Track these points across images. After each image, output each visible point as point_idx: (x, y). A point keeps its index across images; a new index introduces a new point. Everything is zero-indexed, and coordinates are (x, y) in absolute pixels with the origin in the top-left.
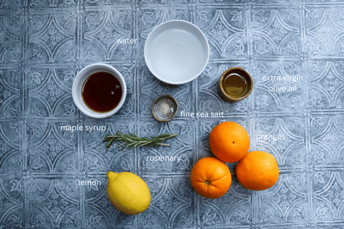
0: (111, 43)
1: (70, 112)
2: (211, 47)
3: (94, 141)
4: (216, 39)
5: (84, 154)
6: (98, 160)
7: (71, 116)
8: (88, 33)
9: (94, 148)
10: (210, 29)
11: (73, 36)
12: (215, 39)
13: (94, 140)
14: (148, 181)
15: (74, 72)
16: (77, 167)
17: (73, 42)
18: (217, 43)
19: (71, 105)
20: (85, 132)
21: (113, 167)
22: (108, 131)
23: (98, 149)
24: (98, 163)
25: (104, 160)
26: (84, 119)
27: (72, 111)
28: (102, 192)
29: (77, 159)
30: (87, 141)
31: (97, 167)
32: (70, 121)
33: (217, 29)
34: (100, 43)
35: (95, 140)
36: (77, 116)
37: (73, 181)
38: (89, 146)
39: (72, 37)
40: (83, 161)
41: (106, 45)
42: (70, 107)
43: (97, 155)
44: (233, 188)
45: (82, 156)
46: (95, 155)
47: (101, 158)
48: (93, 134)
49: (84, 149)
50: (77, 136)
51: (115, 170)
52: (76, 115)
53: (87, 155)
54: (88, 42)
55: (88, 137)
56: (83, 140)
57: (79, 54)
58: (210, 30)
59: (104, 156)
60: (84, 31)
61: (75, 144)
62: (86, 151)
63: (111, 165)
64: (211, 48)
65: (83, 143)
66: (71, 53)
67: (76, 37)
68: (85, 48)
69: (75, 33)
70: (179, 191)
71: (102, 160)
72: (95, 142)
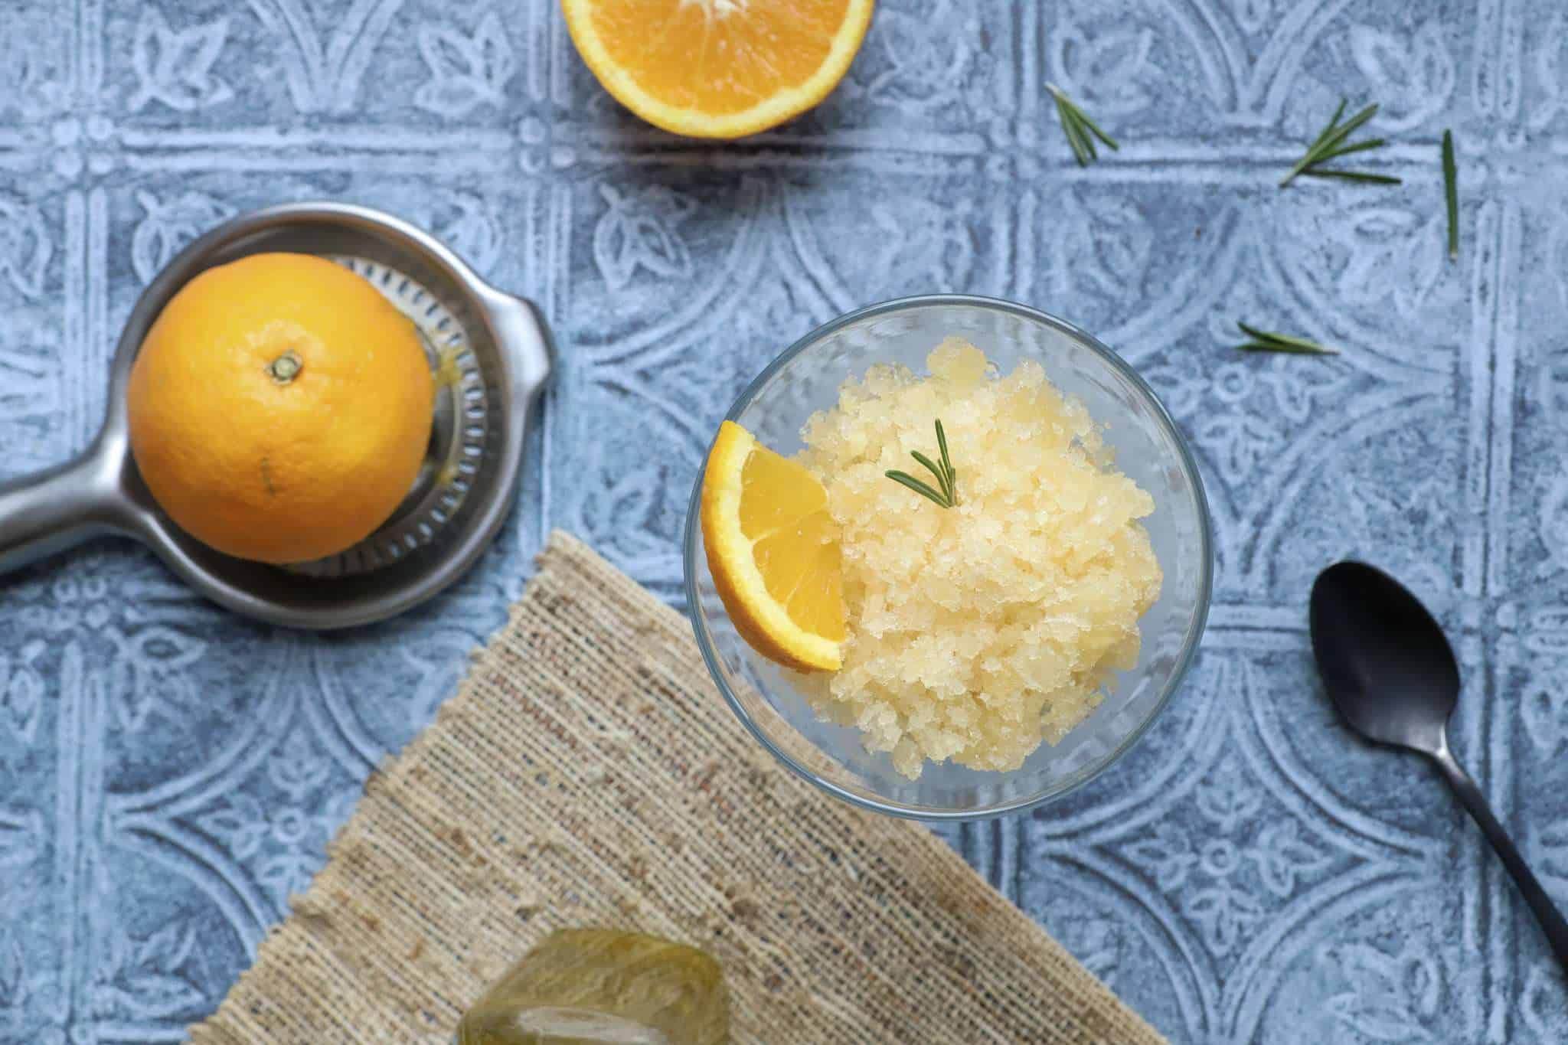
3: (1368, 442)
5: (1458, 338)
6: (1344, 283)
9: (1369, 382)
13: (1369, 453)
14: (935, 101)
16: (1526, 229)
20: (1441, 517)
21: (1216, 225)
22: (1245, 525)
23: (1333, 375)
24: (1337, 261)
25: (1288, 281)
28: (1324, 18)
29: (1529, 297)
30: (1428, 449)
31: (1349, 225)
35: (1355, 450)
38: (1410, 401)
40: (1475, 283)
43: (1344, 325)
44: (255, 16)
45: (1480, 322)
46: (1363, 323)
47: (1317, 301)
48: (1374, 500)
49: (1460, 382)
50: (1513, 487)
51: (1199, 200)
52: (1513, 669)
53: (1432, 330)
55: (1418, 478)
56: (1462, 454)
59: (1286, 314)
61: (1533, 420)
62: (1442, 361)
63: (1235, 243)
65: (1463, 431)
71: (1304, 286)
72: (1358, 434)
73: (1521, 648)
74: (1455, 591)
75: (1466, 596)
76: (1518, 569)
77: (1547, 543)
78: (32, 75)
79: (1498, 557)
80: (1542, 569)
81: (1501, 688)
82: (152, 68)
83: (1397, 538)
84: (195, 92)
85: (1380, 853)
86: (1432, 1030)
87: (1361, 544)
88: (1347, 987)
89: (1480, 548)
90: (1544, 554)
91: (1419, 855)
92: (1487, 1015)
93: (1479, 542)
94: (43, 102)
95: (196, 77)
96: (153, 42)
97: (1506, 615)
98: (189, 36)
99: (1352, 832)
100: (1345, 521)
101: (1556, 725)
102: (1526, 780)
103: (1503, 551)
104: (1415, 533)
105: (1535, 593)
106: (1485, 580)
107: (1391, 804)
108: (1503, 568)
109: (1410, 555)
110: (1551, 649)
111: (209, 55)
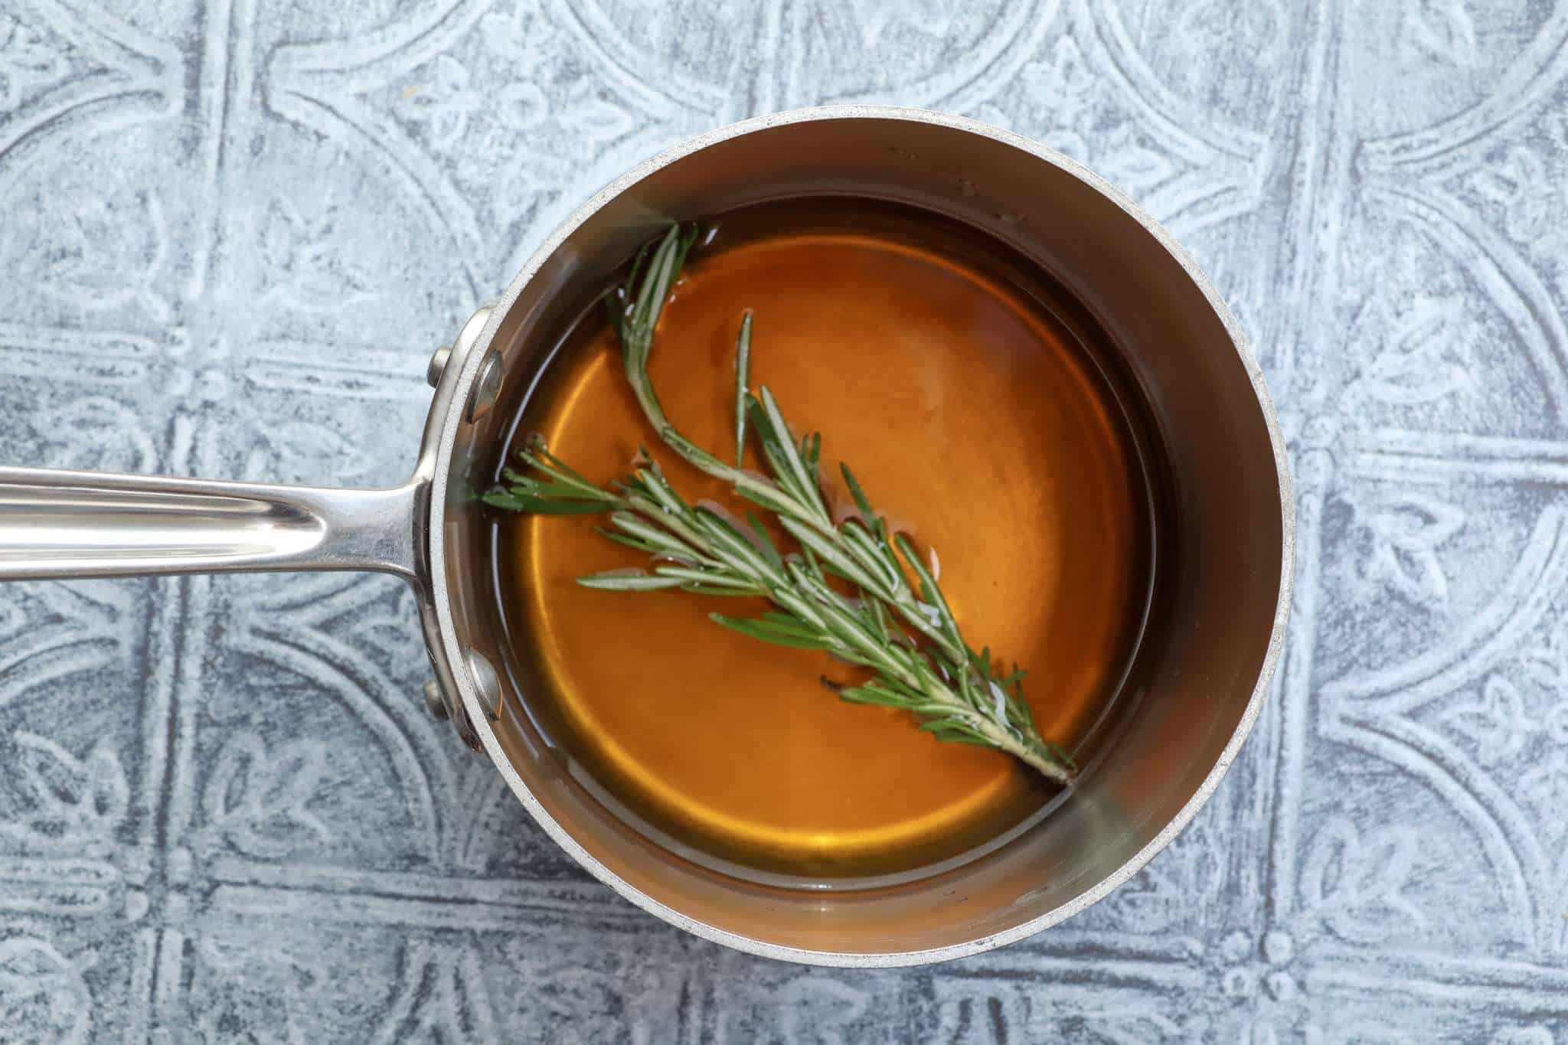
0: (536, 185)
1: (72, 814)
2: (1482, 318)
4: (1539, 248)
7: (82, 853)
8: (320, 56)
10: (1488, 143)
11: (157, 66)
12: (1522, 249)
15: (146, 427)
17: (158, 128)
18: (1536, 287)
19: (90, 746)
26: (207, 895)
27: (87, 799)
32: (63, 901)
33: (1553, 152)
34: (430, 171)
36: (139, 861)
39: (144, 79)
41: (480, 197)
42: (76, 766)
54: (307, 147)
57: (213, 260)
58: (1489, 157)
60: (276, 35)
64: (1475, 329)
66: (131, 237)
67: (194, 82)
68: (274, 207)
69: (179, 43)
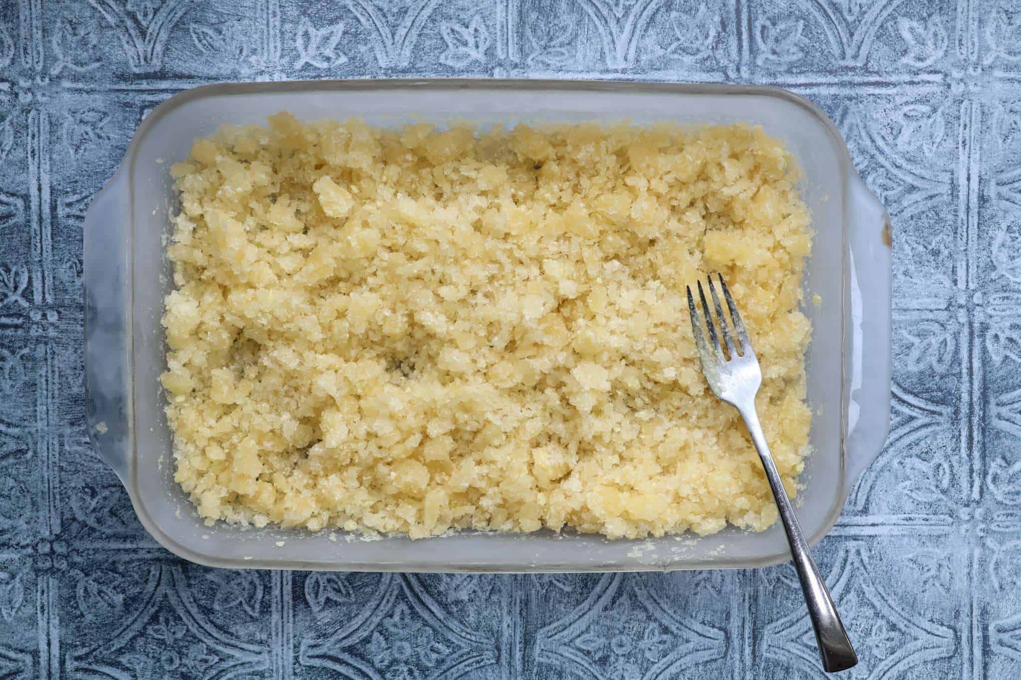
3: (912, 217)
5: (953, 166)
6: (899, 141)
9: (912, 188)
13: (913, 223)
14: (699, 56)
16: (983, 113)
20: (946, 252)
21: (838, 114)
23: (895, 185)
24: (895, 131)
25: (873, 141)
28: (885, 14)
29: (985, 146)
30: (940, 220)
31: (901, 113)
35: (906, 221)
37: (1003, 55)
38: (931, 197)
40: (960, 140)
43: (900, 161)
44: (358, 21)
45: (963, 158)
46: (909, 160)
47: (887, 150)
48: (915, 246)
49: (954, 186)
50: (979, 237)
51: (829, 102)
52: (982, 323)
53: (941, 163)
55: (936, 235)
56: (955, 222)
59: (872, 157)
61: (988, 205)
62: (946, 177)
63: (847, 122)
65: (956, 211)
70: (575, 17)
71: (880, 143)
72: (907, 214)
73: (985, 313)
74: (954, 288)
75: (959, 290)
76: (982, 276)
77: (995, 263)
78: (245, 53)
79: (973, 270)
80: (993, 275)
81: (977, 332)
82: (306, 48)
83: (926, 263)
84: (328, 59)
85: (922, 414)
86: (947, 496)
87: (909, 266)
88: (908, 478)
89: (965, 267)
90: (994, 268)
91: (940, 414)
92: (972, 487)
93: (964, 263)
94: (251, 67)
95: (329, 52)
96: (306, 34)
97: (977, 298)
98: (324, 32)
99: (910, 405)
100: (902, 256)
101: (1002, 349)
102: (989, 376)
103: (975, 268)
104: (934, 260)
105: (991, 287)
106: (967, 282)
107: (927, 391)
108: (975, 275)
109: (933, 271)
110: (998, 313)
111: (334, 40)
